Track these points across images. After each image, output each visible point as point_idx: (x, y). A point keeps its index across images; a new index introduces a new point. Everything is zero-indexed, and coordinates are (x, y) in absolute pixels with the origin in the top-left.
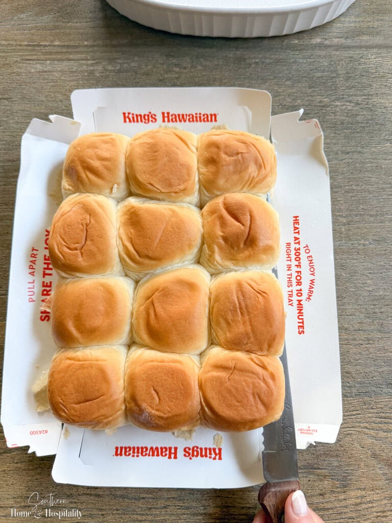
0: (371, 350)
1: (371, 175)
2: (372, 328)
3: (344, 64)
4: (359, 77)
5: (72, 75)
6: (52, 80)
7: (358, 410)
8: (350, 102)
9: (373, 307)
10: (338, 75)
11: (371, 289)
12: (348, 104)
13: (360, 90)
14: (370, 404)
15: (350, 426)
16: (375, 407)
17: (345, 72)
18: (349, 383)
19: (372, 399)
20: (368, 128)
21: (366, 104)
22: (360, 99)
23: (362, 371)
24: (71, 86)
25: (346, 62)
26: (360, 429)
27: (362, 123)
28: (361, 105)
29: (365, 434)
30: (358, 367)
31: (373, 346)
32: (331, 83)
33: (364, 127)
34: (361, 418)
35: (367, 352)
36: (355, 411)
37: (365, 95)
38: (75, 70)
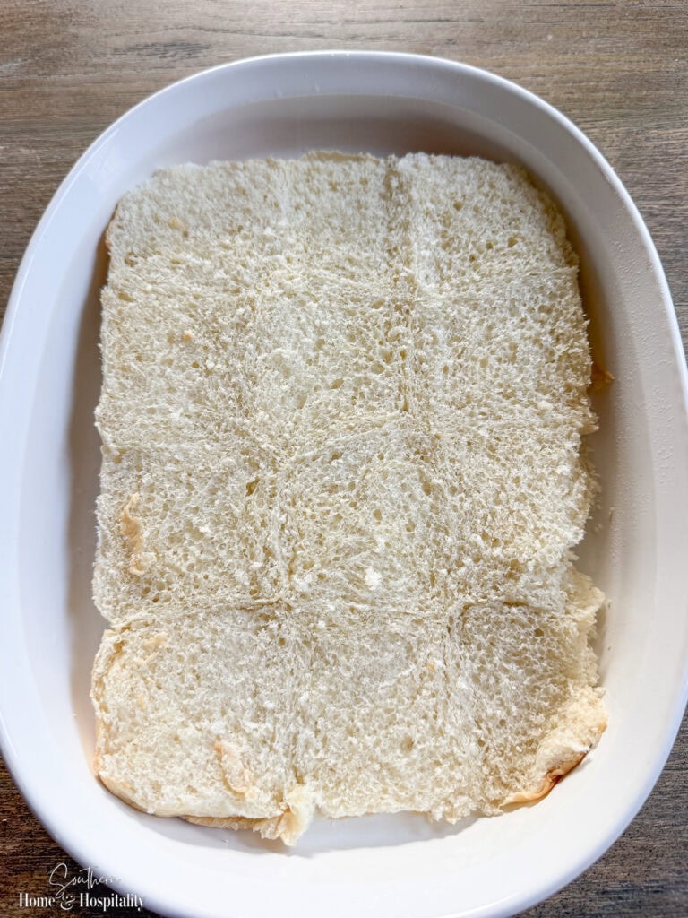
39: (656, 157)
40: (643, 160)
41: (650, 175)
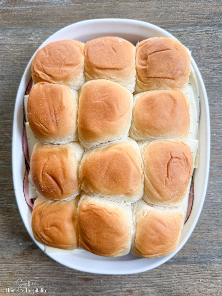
0: (210, 236)
1: (219, 122)
2: (211, 223)
3: (207, 39)
4: (216, 50)
5: (18, 47)
6: (4, 51)
7: (198, 271)
8: (208, 68)
9: (213, 210)
10: (201, 48)
11: (212, 198)
12: (207, 69)
13: (216, 59)
14: (206, 268)
15: (193, 280)
16: (209, 270)
17: (206, 45)
18: (194, 255)
19: (207, 265)
20: (219, 88)
21: (220, 70)
22: (215, 66)
23: (203, 249)
24: (17, 56)
25: (208, 38)
26: (199, 282)
27: (216, 84)
28: (216, 71)
29: (202, 285)
30: (201, 246)
31: (211, 234)
32: (196, 54)
33: (216, 87)
34: (200, 276)
35: (207, 237)
36: (197, 272)
37: (220, 63)
38: (19, 44)
39: (219, 47)
40: (214, 48)
41: (216, 54)
